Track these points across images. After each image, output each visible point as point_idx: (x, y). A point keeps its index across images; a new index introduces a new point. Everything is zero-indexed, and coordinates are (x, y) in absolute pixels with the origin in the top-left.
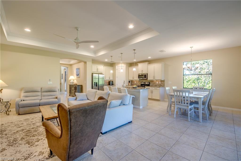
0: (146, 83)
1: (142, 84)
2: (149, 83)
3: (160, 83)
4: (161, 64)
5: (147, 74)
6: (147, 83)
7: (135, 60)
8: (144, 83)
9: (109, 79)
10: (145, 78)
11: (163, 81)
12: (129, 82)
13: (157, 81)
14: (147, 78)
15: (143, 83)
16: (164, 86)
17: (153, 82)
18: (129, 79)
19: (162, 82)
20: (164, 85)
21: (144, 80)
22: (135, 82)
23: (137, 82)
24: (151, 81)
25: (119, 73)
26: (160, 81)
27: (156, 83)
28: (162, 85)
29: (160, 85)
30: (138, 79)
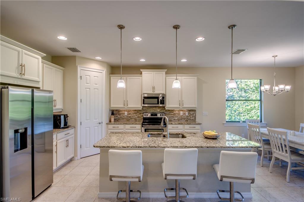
0: (156, 115)
1: (146, 116)
3: (187, 113)
4: (196, 77)
6: (159, 116)
7: (143, 60)
8: (152, 115)
9: (55, 106)
10: (161, 104)
11: (192, 111)
13: (181, 110)
14: (166, 105)
15: (149, 114)
16: (195, 119)
17: (173, 112)
19: (192, 113)
20: (195, 117)
22: (126, 113)
23: (131, 114)
24: (167, 111)
25: (88, 88)
26: (186, 111)
27: (179, 115)
28: (190, 118)
29: (188, 118)
30: (140, 107)
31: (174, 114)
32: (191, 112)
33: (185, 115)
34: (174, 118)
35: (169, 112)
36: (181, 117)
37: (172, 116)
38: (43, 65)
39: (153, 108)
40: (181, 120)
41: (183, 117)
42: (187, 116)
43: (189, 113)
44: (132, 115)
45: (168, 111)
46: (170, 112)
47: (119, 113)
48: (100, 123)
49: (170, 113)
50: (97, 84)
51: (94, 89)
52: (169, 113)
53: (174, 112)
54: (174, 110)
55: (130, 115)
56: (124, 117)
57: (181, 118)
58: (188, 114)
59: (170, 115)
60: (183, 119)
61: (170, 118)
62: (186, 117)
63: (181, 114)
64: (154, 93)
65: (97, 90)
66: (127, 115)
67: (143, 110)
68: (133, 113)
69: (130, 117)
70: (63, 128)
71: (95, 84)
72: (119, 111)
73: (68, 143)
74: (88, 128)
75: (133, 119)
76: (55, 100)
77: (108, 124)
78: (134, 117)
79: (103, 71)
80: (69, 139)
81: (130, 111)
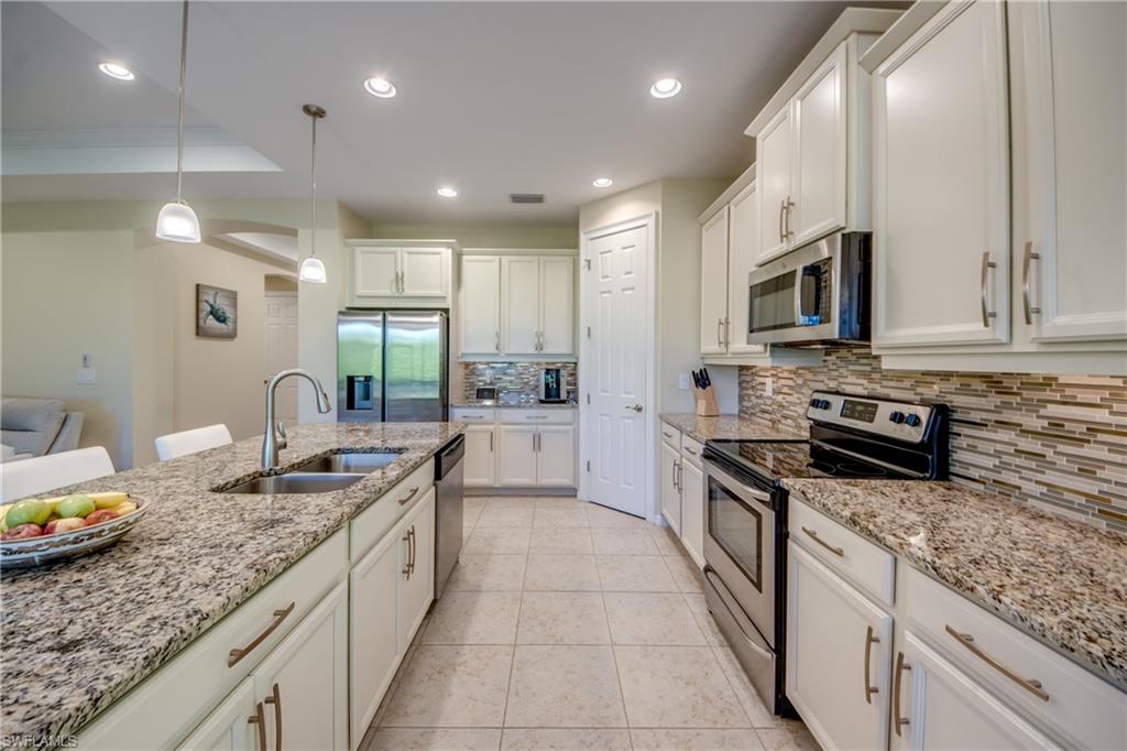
0: (874, 415)
1: (818, 414)
2: (940, 410)
5: (865, 242)
8: (848, 411)
9: (540, 347)
12: (702, 380)
15: (837, 402)
17: (1033, 407)
18: (705, 348)
23: (785, 390)
25: (605, 292)
30: (760, 348)
31: (1056, 431)
34: (1050, 477)
35: (996, 400)
37: (1027, 444)
38: (500, 259)
44: (788, 398)
45: (979, 385)
46: (1007, 406)
47: (754, 383)
48: (639, 409)
50: (630, 273)
51: (624, 290)
52: (997, 410)
53: (1053, 410)
54: (1048, 382)
55: (780, 398)
56: (765, 404)
59: (1004, 435)
61: (1005, 466)
64: (793, 245)
65: (630, 292)
66: (771, 394)
67: (826, 370)
68: (790, 387)
69: (781, 406)
70: (542, 402)
71: (627, 273)
72: (754, 371)
73: (537, 442)
74: (608, 418)
75: (789, 422)
76: (539, 335)
77: (661, 416)
78: (792, 408)
79: (649, 215)
80: (544, 432)
81: (780, 375)
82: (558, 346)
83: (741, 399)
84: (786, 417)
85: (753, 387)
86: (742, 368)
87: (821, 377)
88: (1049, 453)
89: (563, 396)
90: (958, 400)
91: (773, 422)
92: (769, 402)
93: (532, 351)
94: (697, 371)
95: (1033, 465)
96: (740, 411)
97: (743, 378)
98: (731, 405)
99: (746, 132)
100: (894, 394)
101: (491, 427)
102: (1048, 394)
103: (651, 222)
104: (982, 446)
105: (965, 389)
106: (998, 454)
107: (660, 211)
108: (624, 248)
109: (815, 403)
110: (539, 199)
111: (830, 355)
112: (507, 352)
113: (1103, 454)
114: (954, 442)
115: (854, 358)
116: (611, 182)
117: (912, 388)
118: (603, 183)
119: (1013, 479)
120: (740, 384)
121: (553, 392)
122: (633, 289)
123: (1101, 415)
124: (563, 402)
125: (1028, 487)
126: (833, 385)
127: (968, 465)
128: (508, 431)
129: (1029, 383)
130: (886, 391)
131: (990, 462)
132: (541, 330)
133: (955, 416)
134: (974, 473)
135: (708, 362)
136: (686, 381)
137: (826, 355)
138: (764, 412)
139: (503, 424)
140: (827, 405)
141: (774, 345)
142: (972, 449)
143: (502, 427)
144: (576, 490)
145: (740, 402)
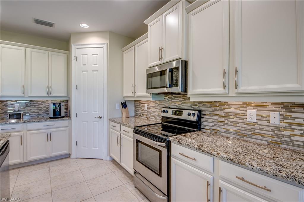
1: (165, 115)
2: (200, 112)
3: (275, 118)
5: (185, 63)
6: (185, 116)
8: (174, 113)
9: (49, 93)
10: (171, 86)
12: (124, 105)
13: (248, 104)
14: (185, 89)
15: (170, 111)
17: (222, 110)
18: (125, 94)
21: (176, 100)
22: (146, 106)
23: (151, 108)
24: (207, 107)
25: (85, 71)
26: (271, 107)
27: (241, 119)
28: (293, 135)
29: (278, 136)
30: (148, 95)
31: (227, 115)
32: (294, 115)
33: (265, 123)
34: (226, 127)
35: (213, 108)
36: (250, 127)
37: (221, 119)
38: (25, 49)
39: (180, 97)
40: (250, 136)
41: (256, 126)
42: (277, 128)
43: (288, 117)
44: (153, 110)
45: (209, 105)
46: (215, 110)
47: (140, 106)
48: (101, 118)
49: (216, 112)
50: (96, 64)
51: (93, 71)
52: (213, 111)
53: (227, 110)
54: (226, 103)
55: (150, 110)
56: (144, 112)
57: (249, 130)
58: (281, 120)
59: (215, 117)
60: (260, 137)
61: (215, 125)
62: (270, 128)
63: (248, 117)
64: (163, 62)
65: (96, 72)
66: (147, 109)
67: (165, 101)
68: (153, 107)
69: (150, 112)
70: (51, 118)
71: (95, 65)
72: (140, 102)
73: (49, 137)
74: (86, 122)
75: (153, 117)
76: (48, 88)
77: (109, 120)
78: (154, 113)
79: (105, 44)
80: (53, 132)
81: (150, 103)
82: (59, 93)
83: (136, 111)
84: (152, 116)
85: (140, 107)
86: (136, 101)
87: (163, 103)
88: (226, 121)
89: (63, 114)
90: (203, 109)
91: (147, 118)
92: (146, 112)
93: (45, 94)
94: (123, 102)
95: (222, 124)
96: (135, 115)
97: (136, 104)
98: (132, 114)
99: (144, 22)
100: (186, 108)
101: (21, 133)
102: (225, 106)
103: (105, 46)
104: (209, 120)
105: (205, 106)
106: (213, 122)
107: (109, 43)
108: (93, 54)
109: (164, 111)
110: (51, 25)
111: (166, 97)
112: (29, 95)
113: (238, 120)
114: (202, 120)
115: (174, 98)
116: (88, 27)
117: (191, 106)
118: (84, 26)
119: (217, 128)
120: (135, 106)
121: (57, 113)
122: (97, 71)
123: (238, 111)
124: (63, 117)
125: (221, 130)
126: (167, 106)
127: (206, 126)
128: (31, 134)
129: (221, 104)
130: (183, 107)
131: (211, 124)
132: (50, 85)
133: (202, 113)
134: (207, 128)
135: (126, 99)
136: (118, 106)
137: (165, 97)
138: (143, 115)
139: (28, 131)
140: (167, 112)
141: (153, 94)
142: (207, 121)
143: (28, 132)
144: (70, 154)
145: (135, 112)
